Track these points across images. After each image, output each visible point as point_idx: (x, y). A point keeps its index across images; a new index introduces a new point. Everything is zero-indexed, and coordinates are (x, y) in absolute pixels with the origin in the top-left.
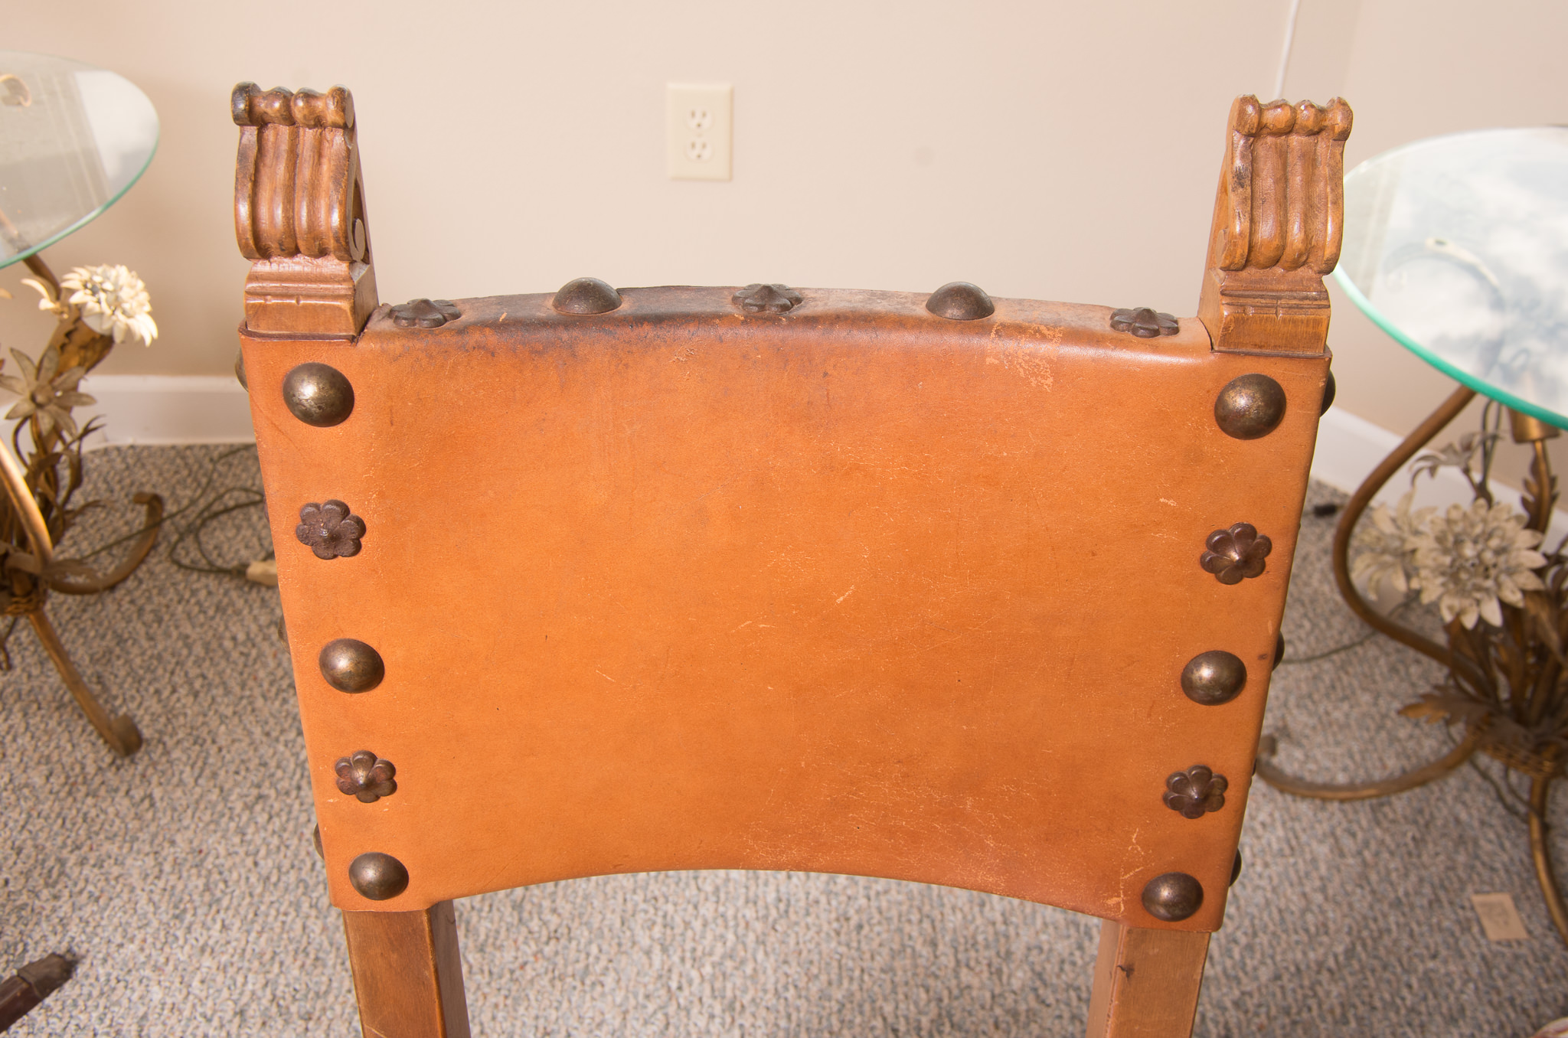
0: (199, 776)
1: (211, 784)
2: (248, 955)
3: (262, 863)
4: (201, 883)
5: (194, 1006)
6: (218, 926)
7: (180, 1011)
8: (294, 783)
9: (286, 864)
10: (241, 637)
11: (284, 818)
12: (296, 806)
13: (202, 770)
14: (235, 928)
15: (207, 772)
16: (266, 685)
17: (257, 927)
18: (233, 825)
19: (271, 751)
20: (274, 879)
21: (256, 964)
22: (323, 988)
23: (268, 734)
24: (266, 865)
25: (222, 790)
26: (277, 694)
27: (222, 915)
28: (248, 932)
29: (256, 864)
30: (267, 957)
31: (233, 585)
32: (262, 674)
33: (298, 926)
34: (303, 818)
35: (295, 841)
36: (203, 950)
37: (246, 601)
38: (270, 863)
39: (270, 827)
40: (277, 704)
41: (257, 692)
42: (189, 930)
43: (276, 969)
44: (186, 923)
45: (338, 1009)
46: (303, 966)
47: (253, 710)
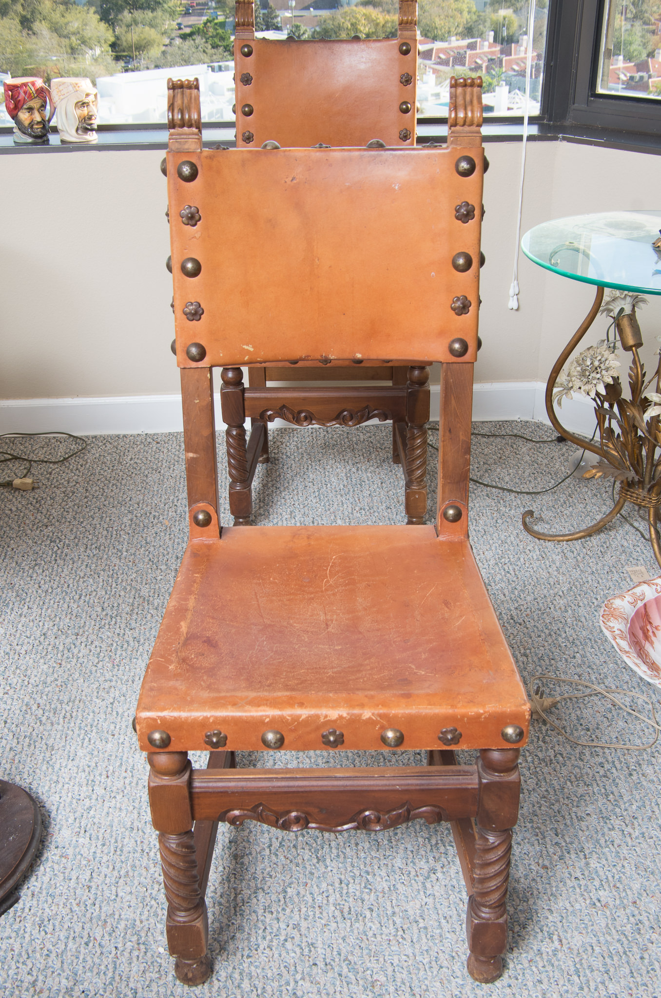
0: (5, 559)
1: (11, 561)
2: (43, 616)
3: (43, 586)
4: (14, 594)
5: (21, 634)
6: (26, 607)
7: (15, 636)
8: (53, 559)
9: (55, 586)
10: (14, 509)
11: (50, 571)
12: (56, 566)
13: (5, 557)
14: (35, 608)
15: (7, 557)
16: (31, 526)
17: (45, 607)
18: (25, 574)
19: (39, 548)
20: (50, 591)
21: (48, 619)
22: (82, 625)
23: (36, 543)
24: (45, 587)
25: (17, 563)
26: (37, 529)
27: (27, 604)
28: (42, 609)
29: (40, 587)
30: (53, 616)
31: (5, 490)
32: (27, 522)
33: (66, 605)
34: (60, 570)
35: (58, 578)
36: (21, 615)
37: (13, 496)
38: (47, 586)
39: (44, 574)
40: (38, 532)
41: (26, 528)
42: (12, 609)
43: (58, 619)
44: (10, 607)
45: (91, 631)
46: (70, 618)
47: (26, 535)
